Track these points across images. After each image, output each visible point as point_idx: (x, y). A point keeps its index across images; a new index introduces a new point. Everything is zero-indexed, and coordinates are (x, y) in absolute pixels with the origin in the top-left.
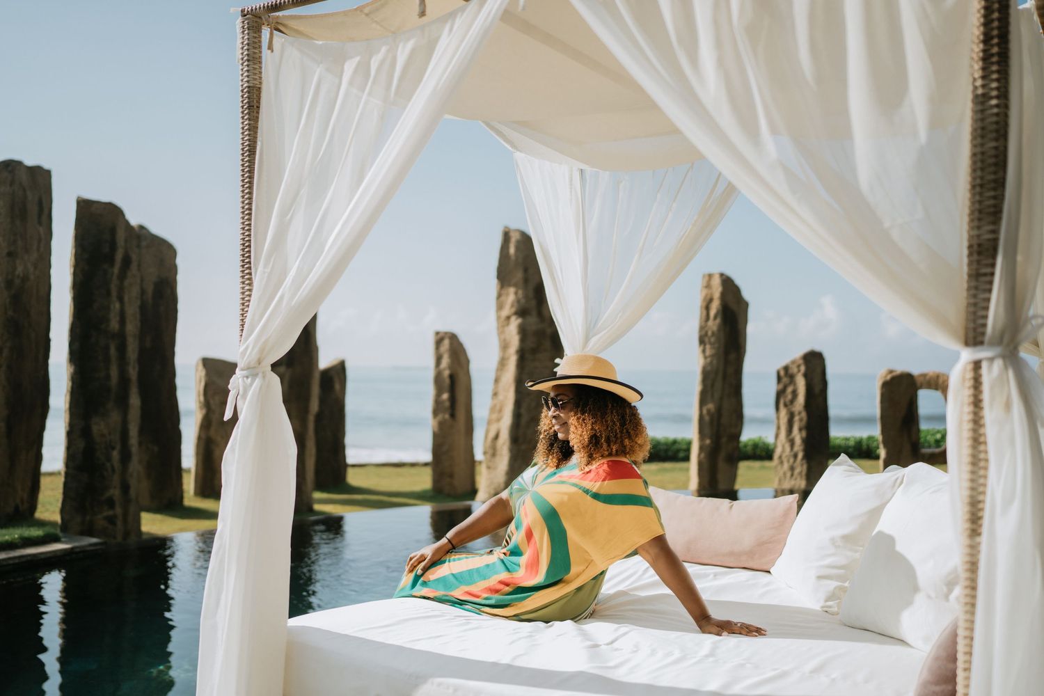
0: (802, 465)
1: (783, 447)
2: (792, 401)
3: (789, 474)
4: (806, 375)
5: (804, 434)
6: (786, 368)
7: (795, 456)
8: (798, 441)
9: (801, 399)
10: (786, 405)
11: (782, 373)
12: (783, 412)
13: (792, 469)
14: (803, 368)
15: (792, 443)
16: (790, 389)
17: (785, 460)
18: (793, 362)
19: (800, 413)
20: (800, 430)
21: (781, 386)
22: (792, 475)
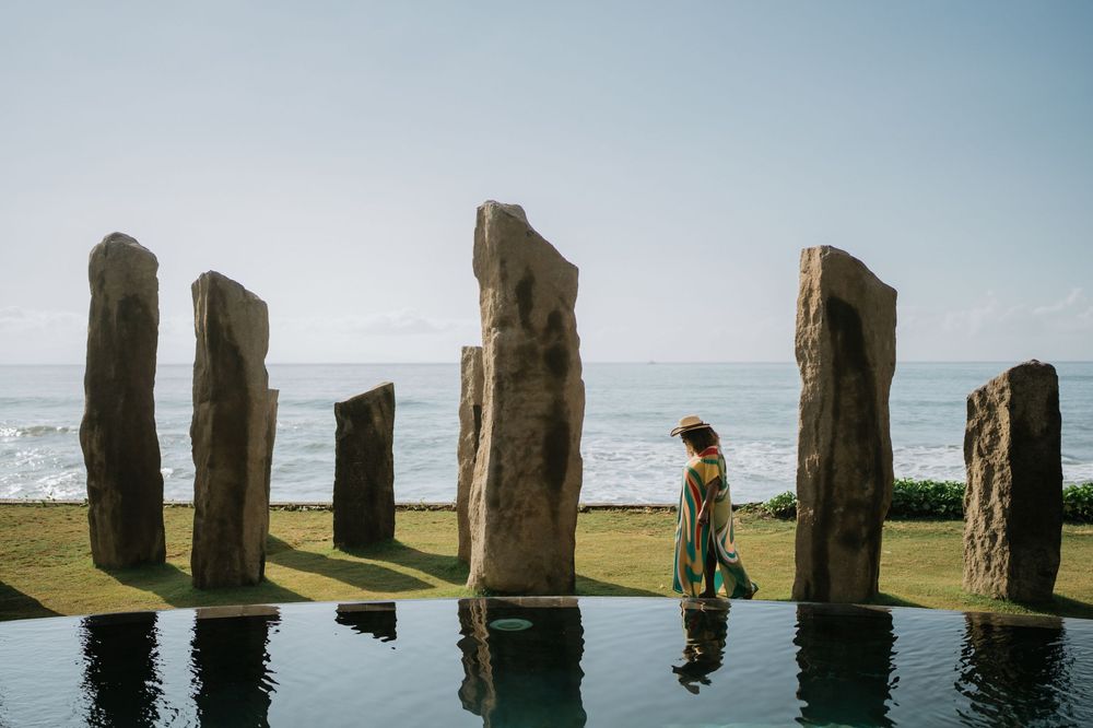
0: (1003, 554)
1: (976, 521)
2: (990, 449)
3: (983, 566)
4: (1011, 407)
5: (1007, 501)
6: (982, 393)
7: (994, 537)
8: (998, 513)
9: (1004, 444)
10: (981, 455)
11: (976, 401)
12: (977, 463)
13: (988, 557)
14: (1007, 394)
15: (989, 514)
16: (987, 428)
17: (978, 542)
18: (994, 383)
19: (1002, 467)
20: (1001, 495)
21: (973, 423)
22: (988, 568)
